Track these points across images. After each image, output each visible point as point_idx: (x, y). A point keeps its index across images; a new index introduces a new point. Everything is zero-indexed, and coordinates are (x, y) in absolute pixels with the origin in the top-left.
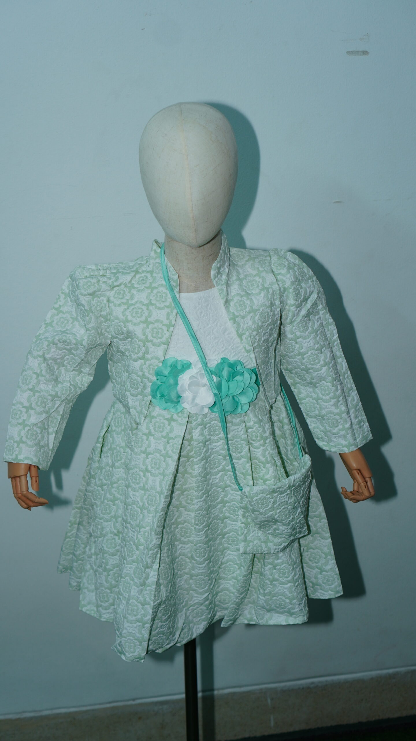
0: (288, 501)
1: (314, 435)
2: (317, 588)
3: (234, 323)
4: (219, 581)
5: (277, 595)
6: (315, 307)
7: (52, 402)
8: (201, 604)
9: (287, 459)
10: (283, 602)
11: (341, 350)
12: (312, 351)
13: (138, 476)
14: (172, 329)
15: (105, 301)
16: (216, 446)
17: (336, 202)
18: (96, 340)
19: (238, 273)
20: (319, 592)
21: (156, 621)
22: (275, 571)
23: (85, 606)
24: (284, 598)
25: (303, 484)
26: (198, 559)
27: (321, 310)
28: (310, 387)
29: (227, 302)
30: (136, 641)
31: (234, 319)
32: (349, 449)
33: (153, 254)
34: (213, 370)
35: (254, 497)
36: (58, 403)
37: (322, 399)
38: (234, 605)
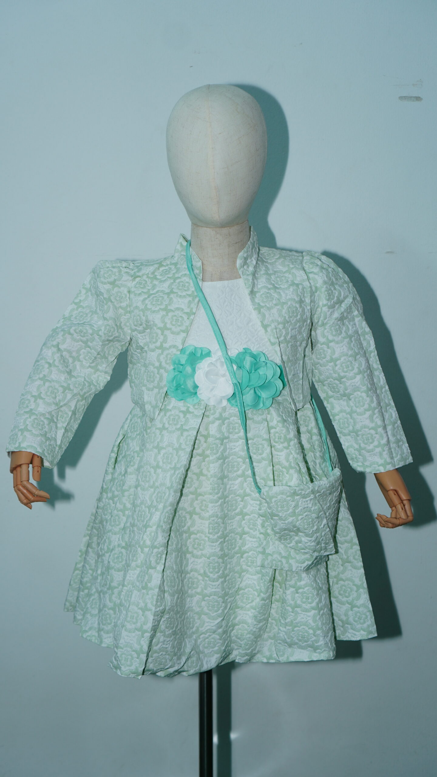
0: (312, 508)
1: (347, 456)
2: (347, 627)
3: (259, 312)
4: (237, 610)
5: (299, 625)
6: (350, 311)
7: (63, 394)
8: (214, 632)
9: (316, 474)
10: (305, 634)
11: (378, 362)
12: (345, 357)
13: (148, 474)
14: (192, 317)
15: (126, 291)
16: (234, 446)
17: (388, 252)
18: (114, 331)
19: (267, 269)
20: (349, 633)
21: (158, 634)
22: (297, 595)
23: (86, 631)
24: (307, 629)
25: (330, 494)
26: (211, 575)
27: (357, 316)
28: (344, 400)
29: (252, 293)
30: (133, 653)
31: (258, 308)
32: (385, 468)
33: (178, 247)
34: (234, 358)
35: (273, 497)
36: (69, 396)
37: (356, 412)
38: (251, 635)
